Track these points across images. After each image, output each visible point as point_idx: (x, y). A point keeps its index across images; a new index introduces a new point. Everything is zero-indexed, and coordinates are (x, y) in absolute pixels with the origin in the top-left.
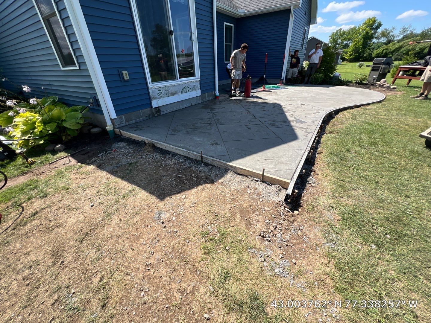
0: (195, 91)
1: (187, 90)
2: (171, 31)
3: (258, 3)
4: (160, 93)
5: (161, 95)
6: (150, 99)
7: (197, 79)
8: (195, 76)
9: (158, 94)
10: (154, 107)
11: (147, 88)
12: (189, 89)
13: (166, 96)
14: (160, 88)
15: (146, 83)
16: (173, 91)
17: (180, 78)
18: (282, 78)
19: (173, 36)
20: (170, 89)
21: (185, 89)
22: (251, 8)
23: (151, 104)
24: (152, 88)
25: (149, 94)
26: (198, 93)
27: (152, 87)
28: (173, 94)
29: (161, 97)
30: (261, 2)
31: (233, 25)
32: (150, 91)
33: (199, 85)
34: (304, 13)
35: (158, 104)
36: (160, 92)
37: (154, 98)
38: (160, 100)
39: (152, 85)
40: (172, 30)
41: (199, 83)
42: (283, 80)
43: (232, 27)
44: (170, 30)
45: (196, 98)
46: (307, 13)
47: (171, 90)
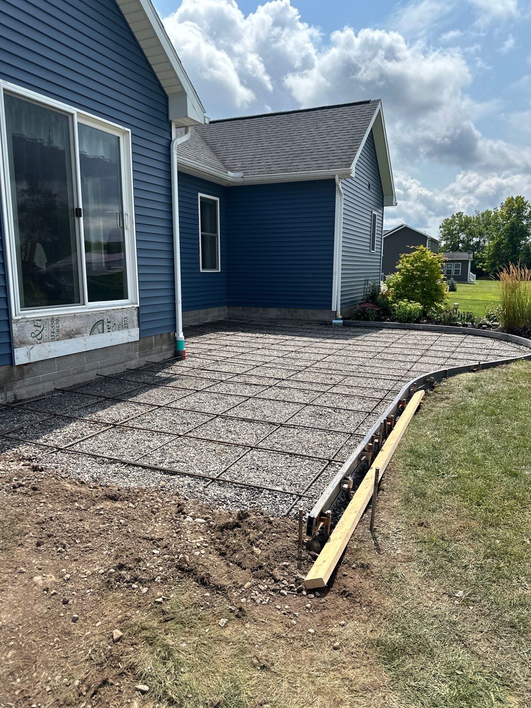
0: (126, 332)
1: (105, 327)
2: (79, 210)
3: (269, 164)
4: (38, 332)
5: (39, 337)
6: (11, 346)
7: (132, 303)
8: (127, 298)
9: (33, 335)
10: (18, 362)
11: (9, 322)
12: (111, 325)
13: (53, 340)
14: (40, 320)
15: (8, 311)
16: (68, 329)
17: (89, 301)
18: (334, 309)
19: (82, 219)
20: (64, 324)
21: (99, 325)
22: (256, 170)
23: (11, 356)
24: (19, 320)
25: (10, 333)
26: (133, 334)
27: (19, 317)
28: (70, 335)
29: (41, 341)
30: (276, 163)
31: (217, 199)
32: (15, 328)
33: (135, 318)
34: (367, 187)
35: (29, 358)
36: (39, 329)
37: (23, 343)
38: (37, 347)
39: (19, 315)
40: (81, 207)
41: (136, 313)
42: (336, 312)
43: (215, 202)
44: (76, 207)
45: (126, 346)
46: (371, 186)
47: (66, 325)
